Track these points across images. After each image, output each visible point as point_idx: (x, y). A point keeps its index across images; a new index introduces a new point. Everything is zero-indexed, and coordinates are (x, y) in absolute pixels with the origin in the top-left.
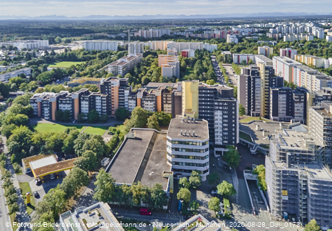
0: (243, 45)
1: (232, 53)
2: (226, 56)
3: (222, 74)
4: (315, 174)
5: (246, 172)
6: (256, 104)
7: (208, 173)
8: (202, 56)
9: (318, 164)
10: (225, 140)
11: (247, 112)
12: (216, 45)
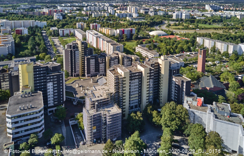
0: (66, 21)
1: (58, 28)
2: (54, 31)
3: (51, 46)
4: (110, 111)
5: (71, 120)
6: (77, 68)
7: (44, 131)
8: (35, 32)
9: (112, 104)
10: (56, 101)
11: (70, 74)
12: (46, 22)
